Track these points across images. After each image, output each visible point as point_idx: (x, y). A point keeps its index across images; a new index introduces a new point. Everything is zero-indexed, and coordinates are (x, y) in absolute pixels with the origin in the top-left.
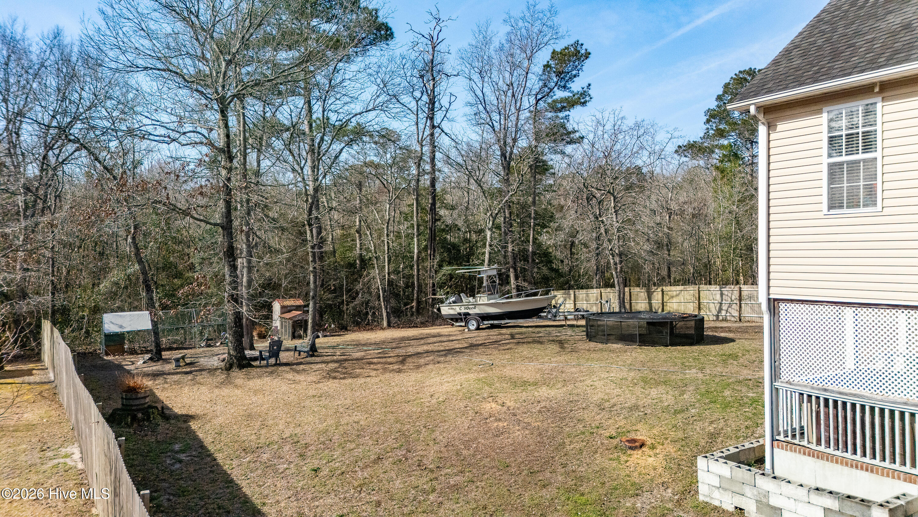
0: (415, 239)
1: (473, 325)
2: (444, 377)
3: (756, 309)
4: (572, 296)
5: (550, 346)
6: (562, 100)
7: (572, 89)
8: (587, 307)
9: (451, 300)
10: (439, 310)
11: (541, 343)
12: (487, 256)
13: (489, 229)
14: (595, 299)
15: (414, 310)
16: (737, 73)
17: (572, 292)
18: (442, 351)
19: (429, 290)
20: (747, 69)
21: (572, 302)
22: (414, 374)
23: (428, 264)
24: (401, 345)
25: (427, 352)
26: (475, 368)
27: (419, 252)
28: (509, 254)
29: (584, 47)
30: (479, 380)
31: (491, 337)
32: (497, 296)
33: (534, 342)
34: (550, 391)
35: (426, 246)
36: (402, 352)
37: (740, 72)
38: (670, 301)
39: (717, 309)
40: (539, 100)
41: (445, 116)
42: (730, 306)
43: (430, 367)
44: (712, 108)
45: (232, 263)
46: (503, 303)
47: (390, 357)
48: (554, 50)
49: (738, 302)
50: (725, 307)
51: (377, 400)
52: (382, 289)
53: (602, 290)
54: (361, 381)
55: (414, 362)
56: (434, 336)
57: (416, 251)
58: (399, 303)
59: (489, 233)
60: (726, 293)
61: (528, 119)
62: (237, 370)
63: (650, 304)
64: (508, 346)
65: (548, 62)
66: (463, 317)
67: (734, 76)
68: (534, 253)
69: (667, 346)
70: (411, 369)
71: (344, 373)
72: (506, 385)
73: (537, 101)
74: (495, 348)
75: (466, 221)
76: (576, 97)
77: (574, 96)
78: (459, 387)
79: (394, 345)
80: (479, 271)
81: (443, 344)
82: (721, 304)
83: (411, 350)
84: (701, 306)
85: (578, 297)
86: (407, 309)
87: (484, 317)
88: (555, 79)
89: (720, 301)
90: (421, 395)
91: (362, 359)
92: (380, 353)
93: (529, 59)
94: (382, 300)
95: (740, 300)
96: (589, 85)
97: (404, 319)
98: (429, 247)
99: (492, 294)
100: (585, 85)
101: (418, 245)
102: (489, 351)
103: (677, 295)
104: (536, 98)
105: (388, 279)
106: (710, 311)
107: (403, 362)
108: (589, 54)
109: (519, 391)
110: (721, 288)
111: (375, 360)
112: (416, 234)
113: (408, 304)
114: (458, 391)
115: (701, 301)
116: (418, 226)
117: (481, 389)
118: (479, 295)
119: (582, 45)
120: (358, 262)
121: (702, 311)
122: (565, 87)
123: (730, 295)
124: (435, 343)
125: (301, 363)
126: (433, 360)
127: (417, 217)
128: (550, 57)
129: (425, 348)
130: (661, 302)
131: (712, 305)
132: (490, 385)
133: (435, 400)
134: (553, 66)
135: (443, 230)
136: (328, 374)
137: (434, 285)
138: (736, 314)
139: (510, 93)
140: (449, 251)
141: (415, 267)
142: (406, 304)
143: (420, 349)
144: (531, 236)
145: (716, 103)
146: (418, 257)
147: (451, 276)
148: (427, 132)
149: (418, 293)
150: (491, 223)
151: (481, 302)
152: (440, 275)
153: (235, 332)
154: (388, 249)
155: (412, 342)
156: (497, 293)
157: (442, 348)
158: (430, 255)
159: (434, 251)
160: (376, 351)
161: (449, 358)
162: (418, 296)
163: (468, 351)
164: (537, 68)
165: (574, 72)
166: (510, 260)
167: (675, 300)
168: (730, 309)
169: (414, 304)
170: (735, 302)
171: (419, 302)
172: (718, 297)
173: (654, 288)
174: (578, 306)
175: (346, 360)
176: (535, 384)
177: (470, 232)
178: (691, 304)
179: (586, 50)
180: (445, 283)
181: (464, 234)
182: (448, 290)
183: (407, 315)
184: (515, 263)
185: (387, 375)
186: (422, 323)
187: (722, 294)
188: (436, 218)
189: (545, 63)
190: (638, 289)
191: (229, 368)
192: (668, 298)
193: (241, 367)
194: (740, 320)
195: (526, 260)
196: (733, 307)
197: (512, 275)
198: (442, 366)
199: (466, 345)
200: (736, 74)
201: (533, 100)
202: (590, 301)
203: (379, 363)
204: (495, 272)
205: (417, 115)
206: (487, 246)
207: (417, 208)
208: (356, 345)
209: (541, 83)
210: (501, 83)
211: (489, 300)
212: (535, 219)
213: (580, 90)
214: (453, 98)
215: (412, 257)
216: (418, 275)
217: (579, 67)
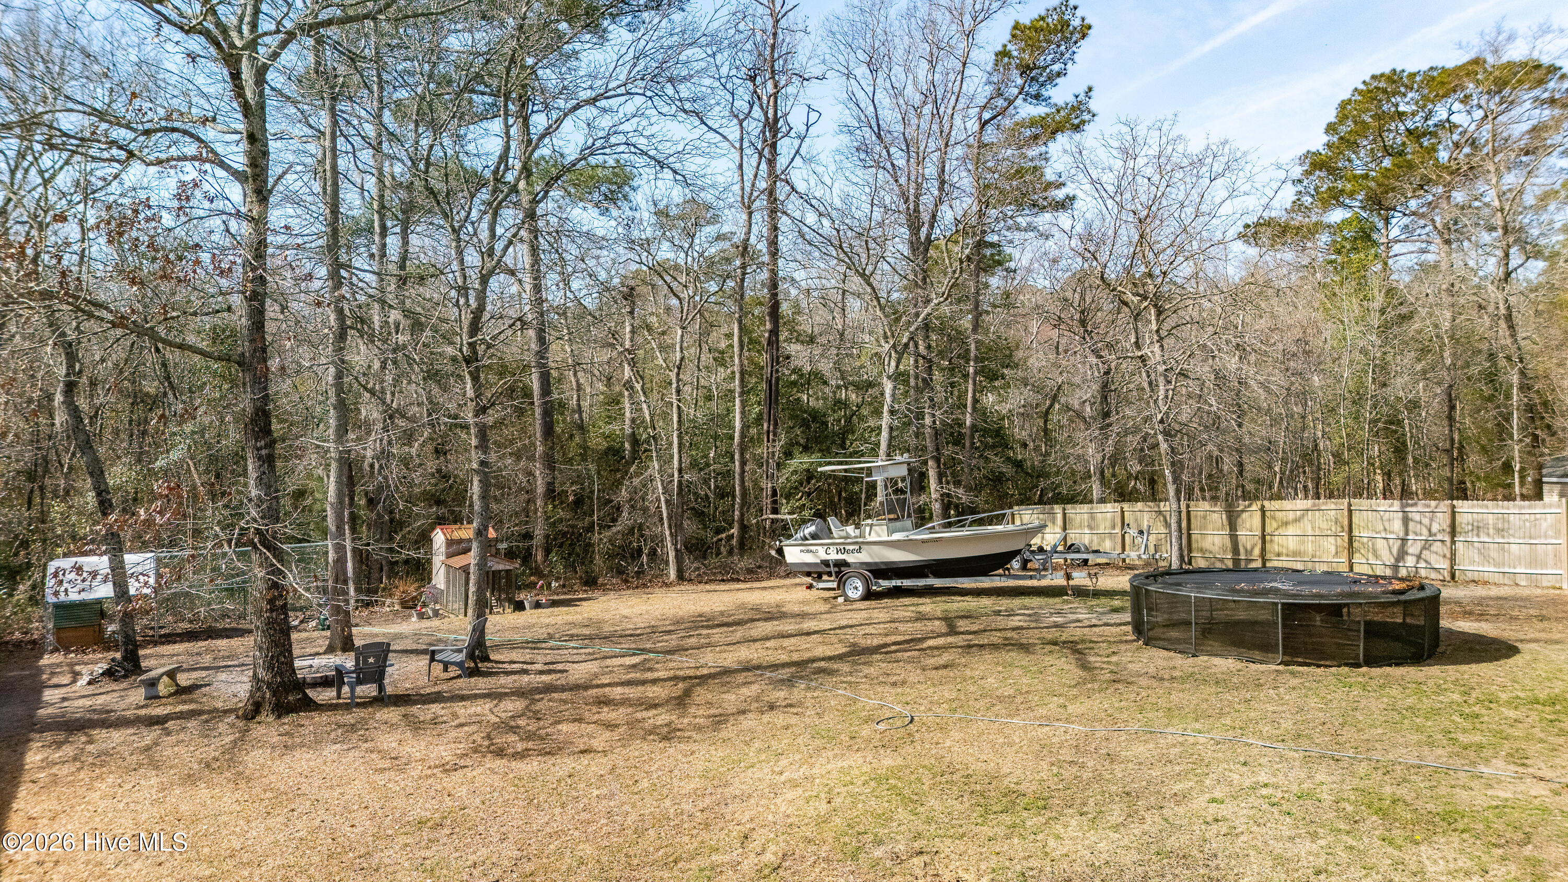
0: (737, 401)
1: (855, 588)
2: (784, 762)
3: (1494, 554)
4: (1059, 517)
5: (1049, 660)
6: (1033, 123)
7: (1052, 101)
8: (1091, 542)
9: (807, 531)
10: (780, 551)
11: (1025, 648)
12: (885, 434)
13: (889, 377)
14: (1108, 524)
15: (734, 542)
16: (1368, 79)
17: (1058, 509)
18: (784, 665)
19: (767, 502)
20: (1387, 71)
21: (1058, 529)
22: (703, 748)
23: (762, 450)
24: (693, 641)
25: (748, 668)
26: (866, 731)
27: (745, 427)
28: (928, 431)
29: (1079, 13)
30: (879, 780)
31: (902, 627)
32: (908, 523)
33: (1008, 645)
34: (1092, 837)
35: (760, 414)
36: (684, 664)
37: (1374, 77)
38: (1281, 531)
39: (1395, 551)
40: (987, 122)
41: (797, 152)
42: (1427, 545)
43: (749, 722)
44: (1314, 150)
45: (264, 452)
46: (924, 541)
47: (654, 681)
48: (1017, 23)
49: (1447, 538)
50: (1413, 549)
51: (587, 849)
52: (667, 501)
53: (1126, 506)
54: (564, 765)
55: (709, 704)
56: (769, 617)
57: (738, 424)
58: (705, 528)
59: (888, 387)
60: (1417, 517)
61: (964, 159)
62: (271, 719)
63: (1234, 538)
64: (945, 658)
65: (1005, 46)
66: (832, 569)
67: (1362, 87)
68: (974, 428)
69: (1358, 666)
70: (699, 728)
71: (530, 736)
72: (958, 806)
73: (983, 125)
74: (910, 661)
75: (838, 366)
76: (1062, 113)
77: (1058, 111)
78: (823, 807)
79: (673, 641)
80: (869, 469)
81: (786, 642)
82: (1404, 541)
83: (711, 660)
84: (1355, 545)
85: (1071, 520)
86: (721, 540)
87: (881, 571)
88: (1019, 81)
89: (1401, 535)
90: (711, 838)
91: (586, 687)
92: (634, 666)
93: (969, 34)
94: (666, 525)
95: (1453, 532)
96: (1090, 89)
97: (713, 561)
98: (765, 417)
99: (897, 519)
100: (1081, 90)
101: (743, 413)
102: (900, 672)
103: (1297, 520)
104: (980, 118)
105: (680, 482)
106: (1376, 556)
107: (681, 702)
108: (1089, 27)
109: (1001, 831)
110: (1403, 506)
111: (617, 692)
112: (738, 389)
113: (724, 530)
114: (822, 821)
115: (1356, 533)
116: (742, 373)
117: (885, 818)
118: (869, 521)
119: (1075, 8)
120: (627, 445)
121: (1357, 555)
122: (1037, 97)
123: (1426, 521)
124: (767, 639)
125: (436, 698)
126: (757, 699)
127: (740, 356)
128: (1009, 37)
129: (745, 653)
130: (1259, 533)
131: (1381, 544)
132: (913, 802)
133: (752, 859)
134: (1015, 53)
135: (794, 384)
136: (488, 737)
137: (774, 493)
138: (1444, 565)
139: (927, 109)
140: (805, 424)
141: (737, 457)
142: (718, 531)
143: (730, 658)
144: (970, 395)
145: (1325, 139)
146: (743, 436)
147: (810, 475)
148: (762, 185)
149: (742, 508)
150: (893, 364)
151: (873, 538)
152: (786, 473)
153: (270, 623)
154: (679, 421)
155: (717, 634)
156: (909, 516)
157: (784, 658)
158: (768, 432)
159: (776, 424)
160: (629, 661)
161: (799, 692)
162: (742, 515)
163: (845, 667)
164: (984, 56)
165: (1056, 67)
166: (929, 443)
167: (1291, 530)
168: (1426, 554)
169: (734, 531)
170: (1439, 537)
171: (744, 528)
172: (1397, 525)
173: (1242, 504)
174: (1073, 538)
175: (549, 689)
176: (1041, 804)
177: (847, 389)
178: (1331, 539)
179: (1083, 19)
180: (796, 488)
181: (834, 393)
182: (803, 501)
183: (718, 554)
184: (938, 449)
185: (639, 749)
186: (750, 571)
187: (1406, 521)
188: (778, 359)
189: (999, 48)
190: (1205, 506)
191: (252, 712)
192: (1275, 525)
193: (282, 710)
194: (1453, 576)
195: (958, 441)
196: (1434, 548)
197: (932, 474)
198: (779, 718)
199: (841, 649)
200: (1364, 82)
201: (973, 125)
202: (1098, 527)
203: (625, 702)
204: (903, 471)
205: (742, 149)
206: (886, 414)
207: (740, 338)
208: (591, 638)
209: (989, 90)
210: (910, 90)
211: (891, 532)
212: (977, 360)
213: (1071, 99)
214: (814, 116)
215: (732, 438)
216: (743, 472)
217: (1067, 56)
